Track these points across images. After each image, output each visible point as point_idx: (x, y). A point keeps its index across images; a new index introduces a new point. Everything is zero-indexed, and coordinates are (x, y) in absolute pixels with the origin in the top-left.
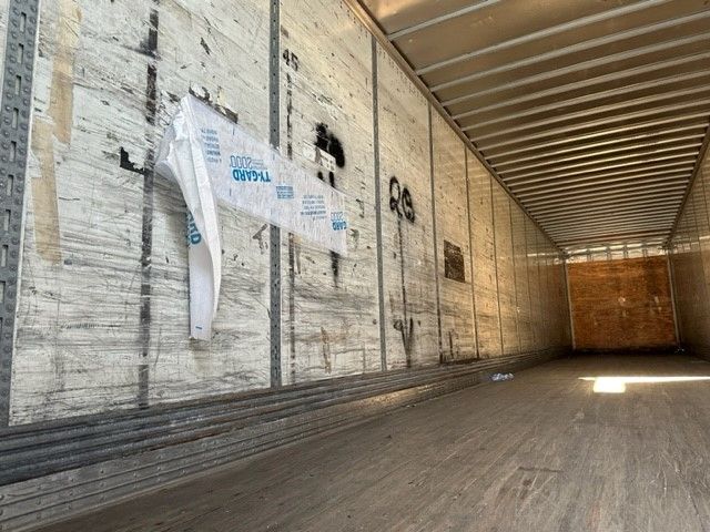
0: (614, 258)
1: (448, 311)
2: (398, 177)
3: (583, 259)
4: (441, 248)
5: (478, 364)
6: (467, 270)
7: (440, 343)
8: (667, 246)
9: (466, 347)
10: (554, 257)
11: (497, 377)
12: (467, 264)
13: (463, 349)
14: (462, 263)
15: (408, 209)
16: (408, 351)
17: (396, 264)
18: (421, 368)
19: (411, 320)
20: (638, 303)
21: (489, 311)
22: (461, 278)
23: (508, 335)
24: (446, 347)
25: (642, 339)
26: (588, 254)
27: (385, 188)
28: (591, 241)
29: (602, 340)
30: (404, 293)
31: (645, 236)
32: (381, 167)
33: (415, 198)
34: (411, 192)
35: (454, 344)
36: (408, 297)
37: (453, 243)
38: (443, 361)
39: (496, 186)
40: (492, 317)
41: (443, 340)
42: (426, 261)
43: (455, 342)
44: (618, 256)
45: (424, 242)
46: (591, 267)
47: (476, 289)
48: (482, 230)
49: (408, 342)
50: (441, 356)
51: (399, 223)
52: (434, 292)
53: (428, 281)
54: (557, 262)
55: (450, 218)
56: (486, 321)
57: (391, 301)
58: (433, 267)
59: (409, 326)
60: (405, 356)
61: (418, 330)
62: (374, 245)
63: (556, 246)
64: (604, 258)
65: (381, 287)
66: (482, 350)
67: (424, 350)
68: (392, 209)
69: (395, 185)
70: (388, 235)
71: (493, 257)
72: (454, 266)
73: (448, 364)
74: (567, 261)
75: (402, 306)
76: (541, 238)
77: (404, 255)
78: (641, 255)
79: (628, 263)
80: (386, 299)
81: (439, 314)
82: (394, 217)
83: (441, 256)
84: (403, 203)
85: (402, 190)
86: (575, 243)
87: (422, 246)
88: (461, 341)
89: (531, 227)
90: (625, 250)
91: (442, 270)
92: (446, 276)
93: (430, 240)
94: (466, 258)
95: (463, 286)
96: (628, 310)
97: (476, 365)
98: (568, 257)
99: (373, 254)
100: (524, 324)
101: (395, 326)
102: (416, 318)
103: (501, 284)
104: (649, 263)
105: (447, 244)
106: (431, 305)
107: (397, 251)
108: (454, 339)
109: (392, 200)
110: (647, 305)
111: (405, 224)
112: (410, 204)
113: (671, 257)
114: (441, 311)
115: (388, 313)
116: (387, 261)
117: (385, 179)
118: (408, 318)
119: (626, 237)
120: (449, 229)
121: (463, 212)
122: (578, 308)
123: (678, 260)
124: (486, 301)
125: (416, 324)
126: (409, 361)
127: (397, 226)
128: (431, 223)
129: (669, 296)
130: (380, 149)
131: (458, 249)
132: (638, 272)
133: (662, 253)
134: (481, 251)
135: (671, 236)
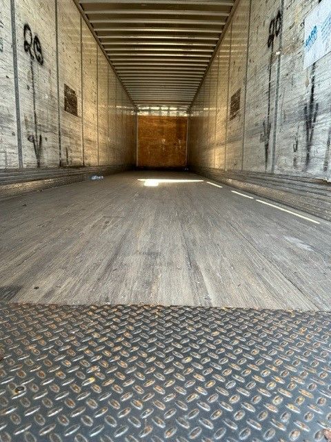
0: (163, 115)
1: (65, 134)
2: (30, 25)
3: (146, 114)
4: (62, 89)
5: (84, 169)
6: (79, 108)
7: (60, 154)
8: (189, 111)
9: (76, 158)
10: (131, 110)
11: (94, 178)
12: (79, 103)
13: (75, 159)
14: (76, 103)
15: (38, 53)
16: (38, 157)
17: (29, 93)
18: (47, 168)
19: (40, 136)
20: (171, 143)
21: (91, 138)
22: (75, 113)
23: (102, 154)
24: (64, 157)
25: (170, 162)
26: (150, 110)
27: (20, 31)
28: (152, 103)
29: (151, 162)
30: (35, 116)
31: (179, 103)
32: (17, 12)
33: (44, 47)
34: (41, 41)
35: (69, 155)
36: (38, 120)
37: (71, 87)
38: (61, 165)
39: (100, 54)
40: (94, 142)
41: (62, 153)
42: (52, 96)
43: (70, 154)
44: (165, 114)
45: (50, 82)
46: (150, 119)
47: (85, 121)
48: (90, 82)
49: (38, 150)
50: (61, 162)
51: (31, 63)
52: (57, 119)
53: (53, 111)
54: (133, 113)
55: (69, 69)
56: (89, 144)
57: (26, 120)
58: (56, 101)
59: (39, 139)
60: (36, 160)
61: (45, 144)
62: (12, 76)
63: (133, 103)
64: (157, 114)
65: (18, 109)
66: (86, 162)
67: (49, 157)
68: (26, 50)
69: (28, 31)
70: (23, 71)
71: (96, 102)
72: (71, 104)
73: (65, 167)
74: (138, 114)
75: (34, 125)
76: (125, 96)
77: (36, 89)
78: (175, 115)
79: (169, 119)
80: (22, 119)
81: (60, 135)
82: (27, 57)
83: (62, 95)
84: (33, 47)
85: (33, 37)
86: (145, 103)
87: (47, 84)
88: (73, 154)
89: (120, 89)
90: (169, 111)
91: (62, 105)
92: (65, 110)
93: (54, 81)
94: (79, 99)
95: (76, 119)
96: (166, 146)
97: (81, 170)
98: (139, 111)
99: (10, 82)
100: (112, 148)
101: (28, 139)
102: (44, 135)
103: (100, 121)
104: (179, 120)
105: (66, 87)
106: (55, 128)
107: (30, 85)
108: (69, 151)
109: (26, 43)
110: (175, 144)
111: (36, 64)
112: (39, 50)
113: (189, 118)
114: (61, 133)
115: (23, 129)
116: (22, 90)
117: (19, 24)
118: (38, 134)
119: (169, 103)
120: (68, 76)
121: (78, 64)
122: (140, 143)
123: (193, 121)
124: (90, 131)
125: (44, 140)
126: (39, 163)
127: (30, 65)
128: (55, 69)
129: (185, 140)
131: (74, 92)
132: (173, 125)
133: (186, 115)
134: (89, 96)
135: (191, 106)
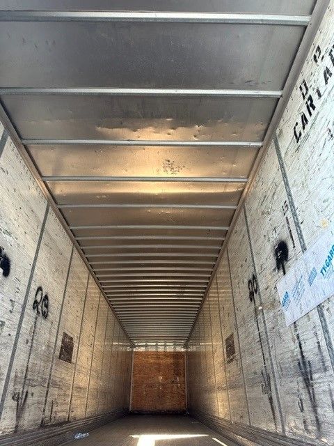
0: (159, 350)
1: (55, 385)
2: (43, 287)
3: (143, 349)
4: (60, 337)
5: (68, 426)
6: (74, 354)
7: (44, 410)
8: (186, 346)
10: (127, 346)
11: (78, 437)
12: (75, 349)
13: (60, 414)
14: (72, 349)
15: (45, 309)
16: (18, 417)
17: (26, 348)
18: (25, 432)
19: (27, 392)
20: (169, 381)
21: (82, 384)
22: (69, 360)
23: (91, 402)
24: (47, 413)
25: (169, 404)
26: (146, 346)
27: (33, 293)
28: (148, 339)
29: (147, 405)
30: (27, 370)
31: (175, 339)
32: (34, 279)
33: (51, 301)
34: (50, 298)
35: (54, 410)
36: (29, 373)
37: (69, 334)
38: (43, 425)
39: (102, 299)
40: (84, 389)
41: (47, 408)
42: (49, 346)
43: (55, 408)
44: (161, 349)
45: (50, 332)
46: (146, 355)
47: (78, 367)
48: (89, 326)
49: (20, 411)
50: (42, 421)
51: (36, 318)
52: (48, 370)
53: (46, 361)
54: (129, 349)
55: (71, 317)
56: (79, 392)
57: (16, 376)
58: (52, 351)
59: (24, 397)
60: (14, 422)
61: (30, 400)
62: (14, 334)
63: (129, 339)
64: (153, 350)
65: (11, 365)
66: (72, 415)
67: (31, 417)
68: (34, 308)
69: (40, 292)
70: (26, 326)
71: (92, 345)
72: (67, 351)
73: (46, 427)
74: (134, 350)
75: (23, 381)
76: (122, 334)
77: (34, 341)
78: (172, 350)
79: (166, 355)
80: (13, 375)
81: (48, 387)
82: (34, 314)
83: (59, 343)
84: (42, 305)
85: (44, 296)
86: (140, 338)
87: (48, 336)
88: (59, 408)
89: (118, 326)
90: (165, 346)
91: (58, 353)
92: (60, 358)
93: (54, 331)
94: (76, 345)
95: (70, 365)
96: (163, 385)
97: (65, 426)
98: (135, 347)
99: (11, 340)
100: (103, 393)
101: (13, 398)
102: (31, 390)
103: (94, 364)
104: (176, 356)
105: (65, 335)
106: (44, 379)
107: (30, 338)
108: (55, 406)
109: (36, 302)
110: (173, 382)
111: (41, 319)
112: (47, 306)
113: (187, 352)
114: (50, 383)
115: (11, 387)
116: (21, 344)
117: (34, 287)
118: (25, 390)
119: (166, 339)
120: (68, 324)
121: (79, 314)
122: (136, 382)
123: (191, 356)
124: (82, 376)
125: (30, 395)
126: (17, 427)
127: (34, 320)
128: (58, 320)
129: (184, 377)
130: (36, 268)
131: (72, 339)
132: (170, 361)
133: (183, 350)
134: (86, 341)
135: (188, 341)
